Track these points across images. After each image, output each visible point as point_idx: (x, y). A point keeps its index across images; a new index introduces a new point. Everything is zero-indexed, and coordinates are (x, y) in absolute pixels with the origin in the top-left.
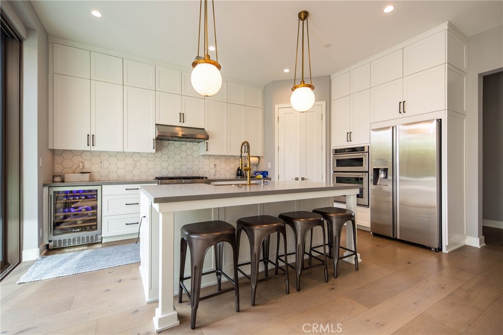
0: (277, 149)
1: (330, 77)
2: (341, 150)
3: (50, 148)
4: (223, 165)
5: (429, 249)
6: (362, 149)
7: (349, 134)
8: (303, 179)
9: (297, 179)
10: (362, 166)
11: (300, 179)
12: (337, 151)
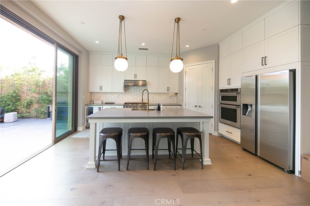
0: (185, 89)
1: (218, 44)
2: (224, 90)
3: (89, 91)
4: (157, 97)
5: (283, 169)
6: (237, 90)
7: (229, 80)
8: (200, 107)
9: (196, 106)
10: (237, 101)
11: (198, 106)
12: (222, 91)
